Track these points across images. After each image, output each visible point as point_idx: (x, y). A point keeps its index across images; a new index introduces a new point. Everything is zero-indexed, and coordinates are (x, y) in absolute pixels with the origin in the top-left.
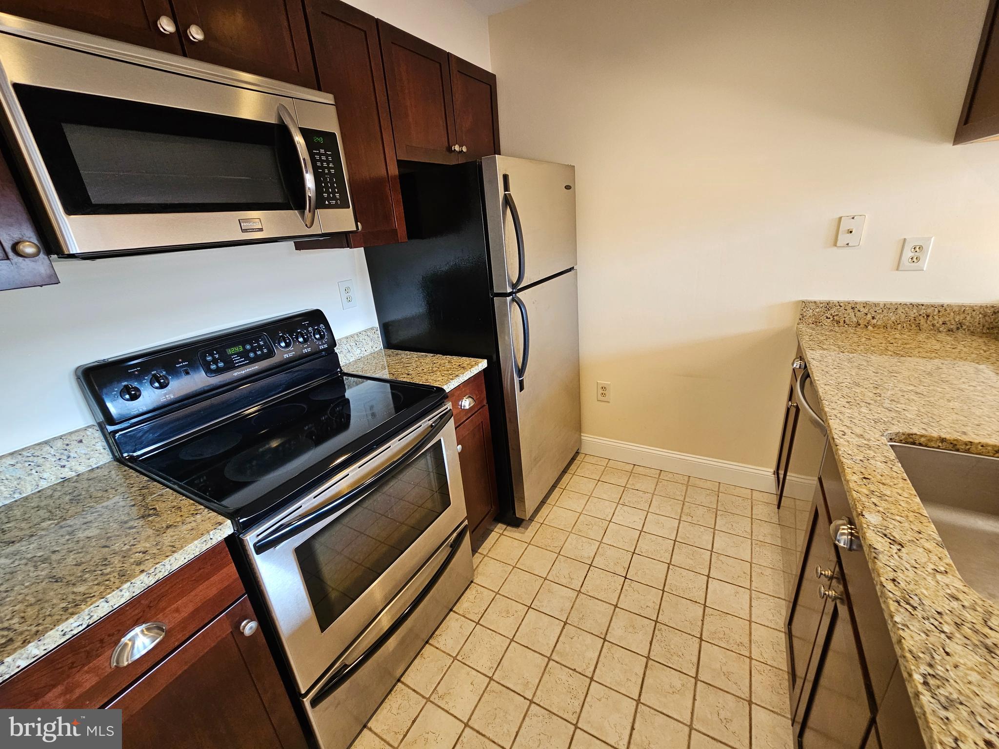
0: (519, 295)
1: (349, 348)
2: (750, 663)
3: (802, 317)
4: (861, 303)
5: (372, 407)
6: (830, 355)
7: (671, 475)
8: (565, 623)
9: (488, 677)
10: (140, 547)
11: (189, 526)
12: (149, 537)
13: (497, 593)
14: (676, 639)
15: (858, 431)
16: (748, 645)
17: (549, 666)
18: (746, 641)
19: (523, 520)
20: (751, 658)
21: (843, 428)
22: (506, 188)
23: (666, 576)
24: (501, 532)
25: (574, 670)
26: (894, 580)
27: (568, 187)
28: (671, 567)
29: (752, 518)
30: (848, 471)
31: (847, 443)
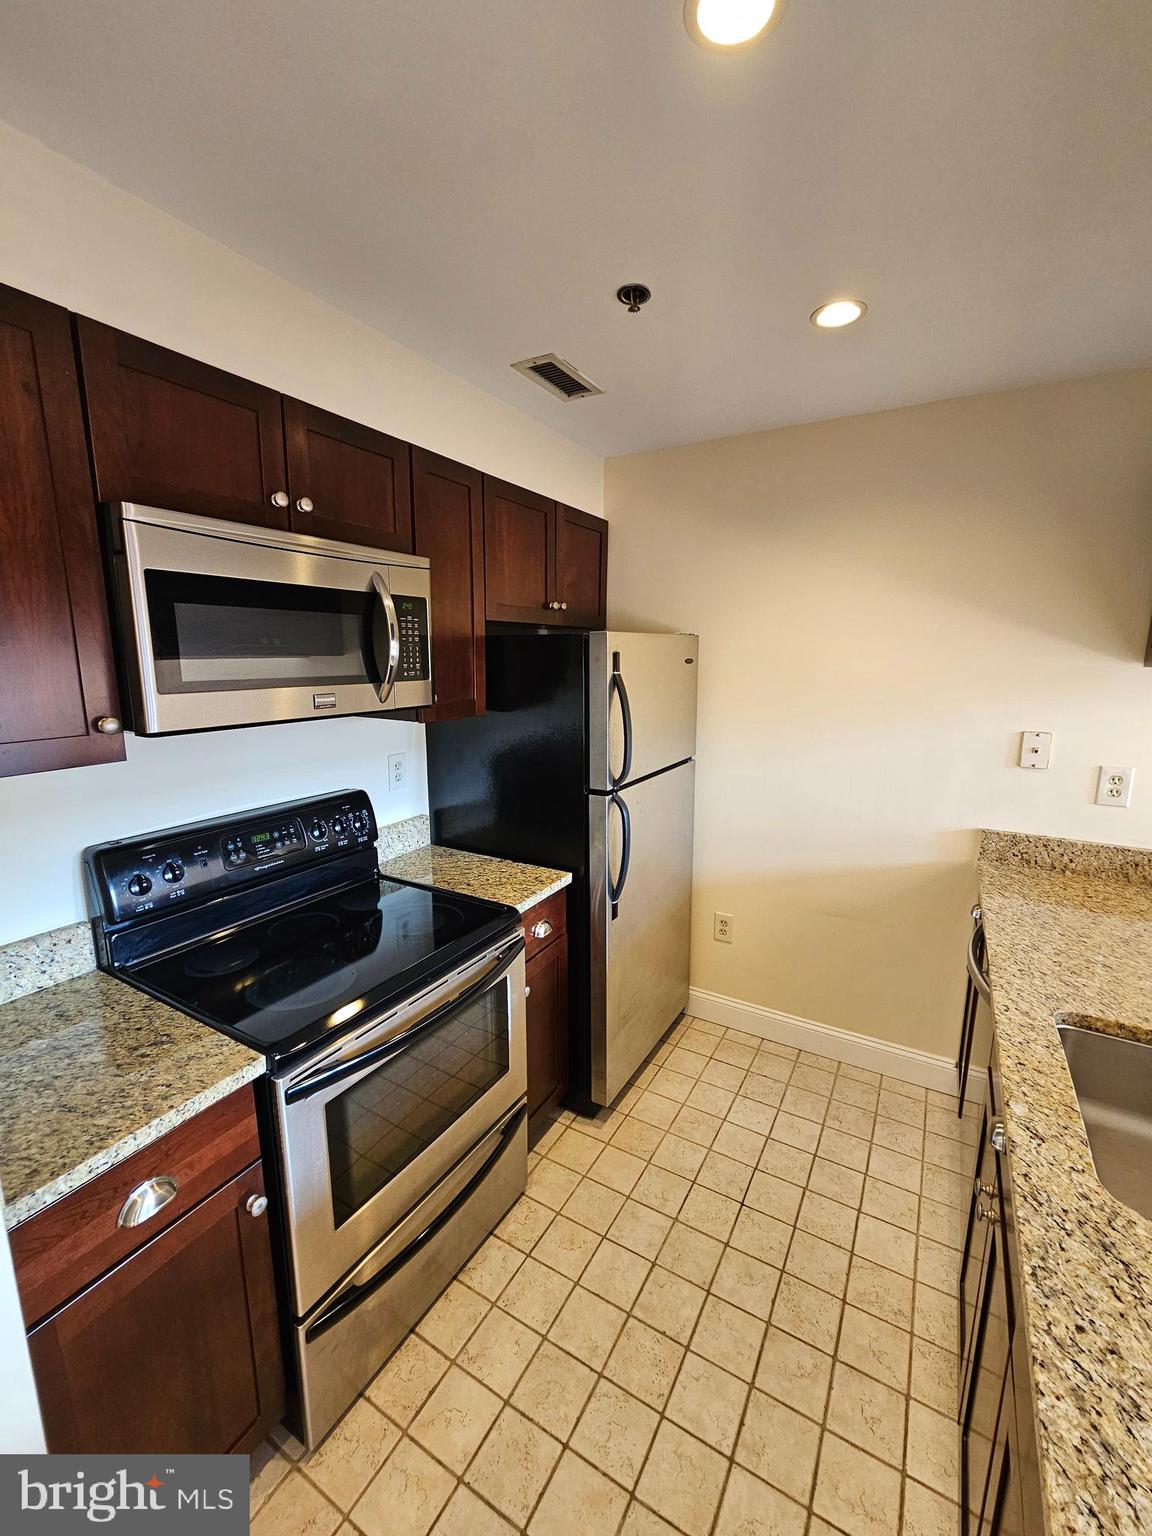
0: (621, 794)
1: (390, 840)
2: (911, 1340)
3: (983, 852)
4: (1054, 840)
5: (405, 926)
6: (1011, 906)
7: (813, 1058)
8: (654, 1265)
9: (540, 1334)
10: (161, 1079)
11: (216, 1060)
12: (169, 1068)
13: (558, 1213)
14: (809, 1299)
15: (1024, 1007)
16: (910, 1314)
17: (628, 1325)
18: (907, 1309)
19: (600, 1107)
20: (912, 1334)
21: (1008, 1003)
22: (616, 667)
23: (800, 1206)
24: (568, 1124)
25: (664, 1333)
26: (1026, 1175)
27: (689, 661)
28: (807, 1193)
29: (925, 1131)
30: (1003, 1054)
31: (1007, 1021)
